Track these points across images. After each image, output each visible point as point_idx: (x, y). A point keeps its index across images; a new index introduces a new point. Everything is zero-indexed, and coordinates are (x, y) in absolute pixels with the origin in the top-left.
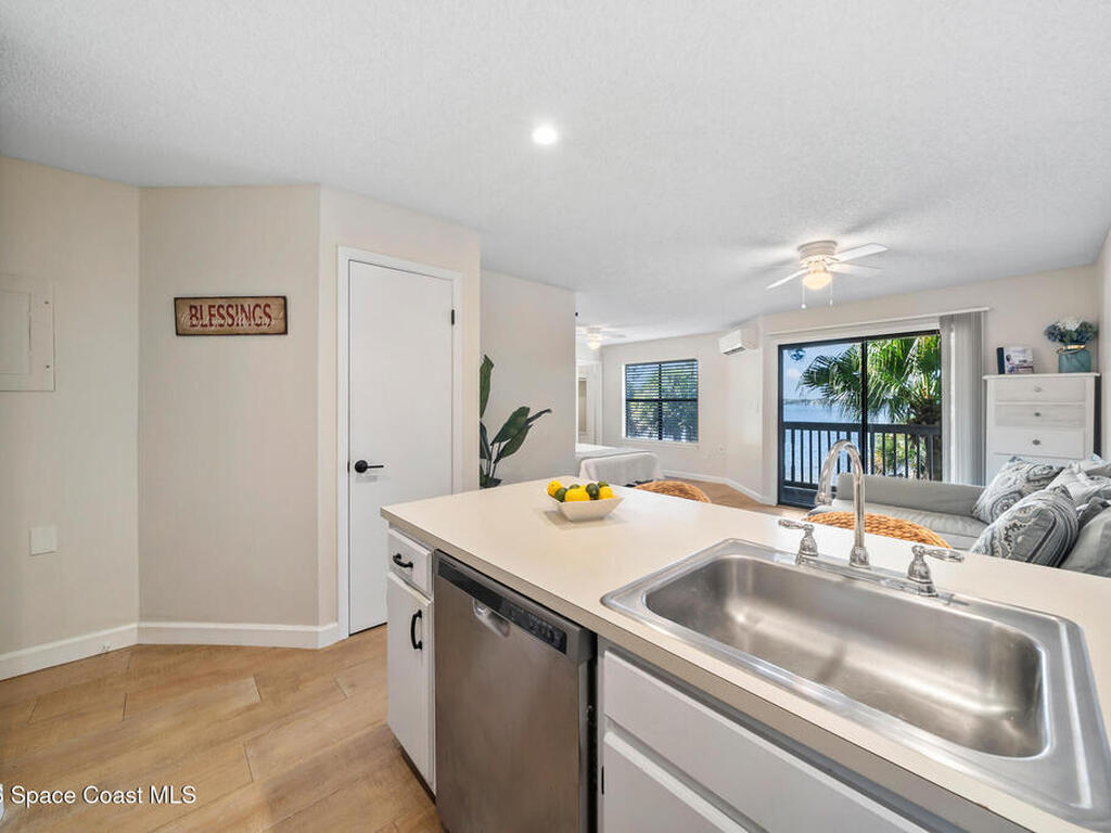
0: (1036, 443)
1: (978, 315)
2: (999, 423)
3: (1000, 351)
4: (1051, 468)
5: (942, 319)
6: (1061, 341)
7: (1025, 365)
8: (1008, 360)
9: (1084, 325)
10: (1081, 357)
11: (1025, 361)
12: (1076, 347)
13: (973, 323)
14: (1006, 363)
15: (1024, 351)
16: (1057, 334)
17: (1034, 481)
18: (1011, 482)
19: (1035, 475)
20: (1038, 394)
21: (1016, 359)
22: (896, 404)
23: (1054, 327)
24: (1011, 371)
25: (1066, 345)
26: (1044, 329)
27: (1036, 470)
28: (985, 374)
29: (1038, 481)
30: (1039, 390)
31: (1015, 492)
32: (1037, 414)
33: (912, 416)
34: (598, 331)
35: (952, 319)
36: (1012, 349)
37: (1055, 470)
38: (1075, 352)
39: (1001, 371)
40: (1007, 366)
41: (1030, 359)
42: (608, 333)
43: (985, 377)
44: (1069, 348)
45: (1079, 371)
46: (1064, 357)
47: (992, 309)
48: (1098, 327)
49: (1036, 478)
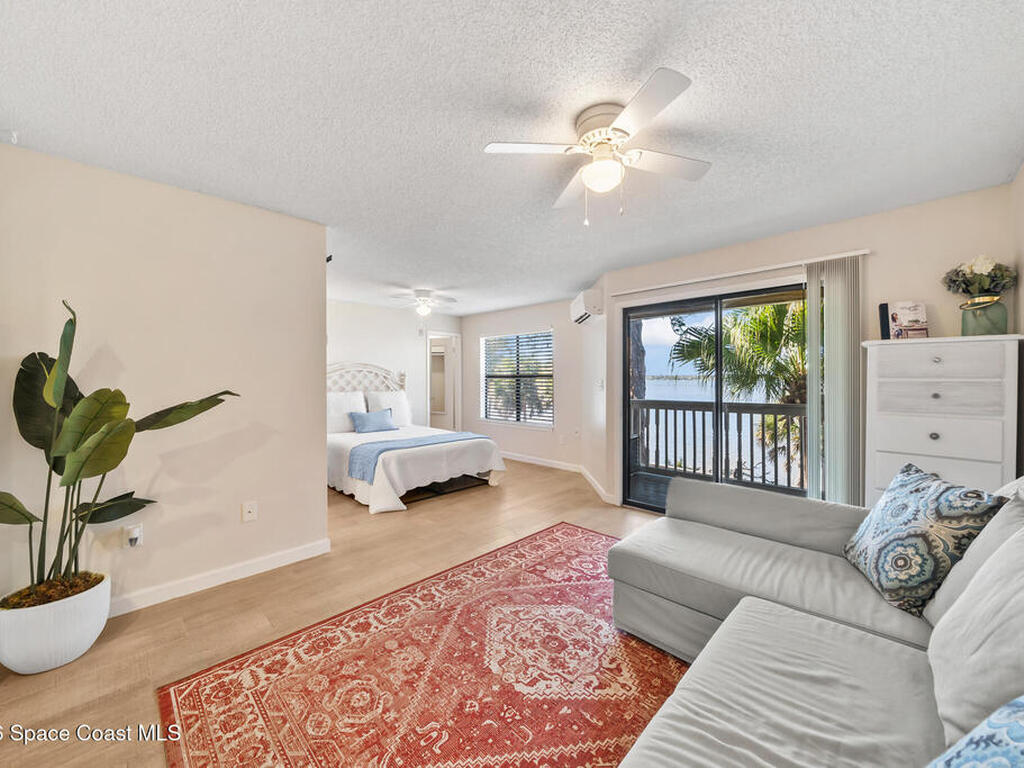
0: (935, 436)
1: (855, 261)
2: (884, 407)
3: (884, 308)
4: (979, 496)
5: (811, 269)
6: (966, 291)
7: (917, 326)
8: (894, 320)
9: (998, 267)
10: (994, 313)
11: (917, 321)
12: (987, 299)
13: (851, 269)
14: (892, 324)
15: (915, 308)
16: (961, 283)
17: (950, 518)
18: (908, 513)
19: (951, 507)
20: (936, 365)
21: (904, 318)
22: (771, 381)
23: (957, 273)
24: (899, 335)
25: (973, 297)
26: (944, 275)
27: (951, 496)
28: (863, 341)
29: (959, 518)
30: (938, 360)
31: (916, 536)
32: (936, 396)
33: (787, 393)
34: (427, 293)
35: (822, 267)
36: (901, 304)
37: (987, 501)
38: (985, 307)
39: (885, 335)
40: (893, 328)
41: (922, 318)
42: (439, 297)
43: (864, 344)
44: (977, 300)
45: (989, 333)
46: (970, 316)
47: (872, 253)
48: (1017, 271)
49: (953, 513)
